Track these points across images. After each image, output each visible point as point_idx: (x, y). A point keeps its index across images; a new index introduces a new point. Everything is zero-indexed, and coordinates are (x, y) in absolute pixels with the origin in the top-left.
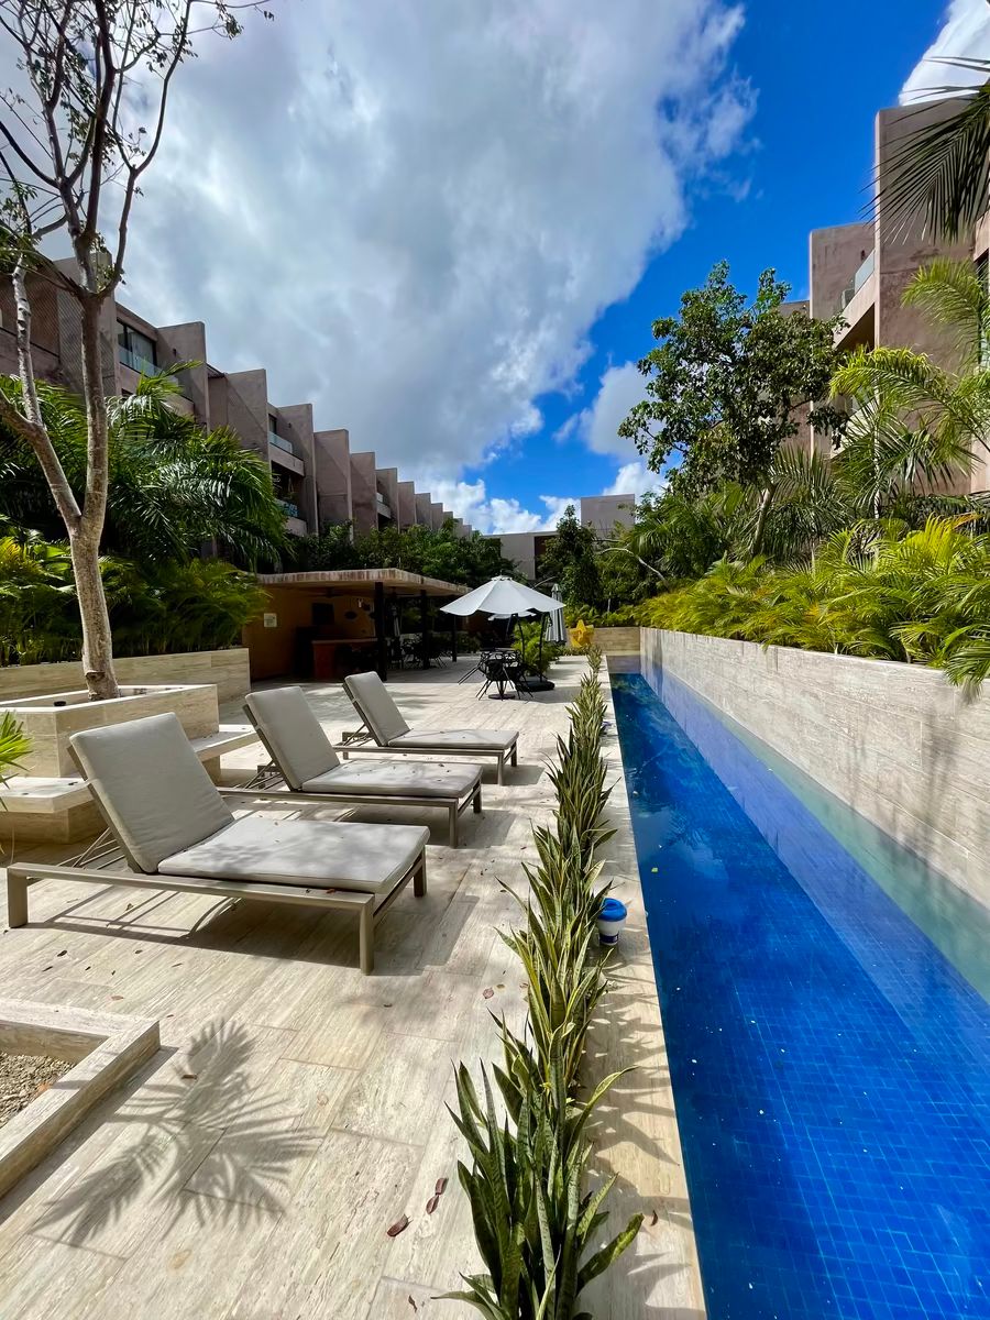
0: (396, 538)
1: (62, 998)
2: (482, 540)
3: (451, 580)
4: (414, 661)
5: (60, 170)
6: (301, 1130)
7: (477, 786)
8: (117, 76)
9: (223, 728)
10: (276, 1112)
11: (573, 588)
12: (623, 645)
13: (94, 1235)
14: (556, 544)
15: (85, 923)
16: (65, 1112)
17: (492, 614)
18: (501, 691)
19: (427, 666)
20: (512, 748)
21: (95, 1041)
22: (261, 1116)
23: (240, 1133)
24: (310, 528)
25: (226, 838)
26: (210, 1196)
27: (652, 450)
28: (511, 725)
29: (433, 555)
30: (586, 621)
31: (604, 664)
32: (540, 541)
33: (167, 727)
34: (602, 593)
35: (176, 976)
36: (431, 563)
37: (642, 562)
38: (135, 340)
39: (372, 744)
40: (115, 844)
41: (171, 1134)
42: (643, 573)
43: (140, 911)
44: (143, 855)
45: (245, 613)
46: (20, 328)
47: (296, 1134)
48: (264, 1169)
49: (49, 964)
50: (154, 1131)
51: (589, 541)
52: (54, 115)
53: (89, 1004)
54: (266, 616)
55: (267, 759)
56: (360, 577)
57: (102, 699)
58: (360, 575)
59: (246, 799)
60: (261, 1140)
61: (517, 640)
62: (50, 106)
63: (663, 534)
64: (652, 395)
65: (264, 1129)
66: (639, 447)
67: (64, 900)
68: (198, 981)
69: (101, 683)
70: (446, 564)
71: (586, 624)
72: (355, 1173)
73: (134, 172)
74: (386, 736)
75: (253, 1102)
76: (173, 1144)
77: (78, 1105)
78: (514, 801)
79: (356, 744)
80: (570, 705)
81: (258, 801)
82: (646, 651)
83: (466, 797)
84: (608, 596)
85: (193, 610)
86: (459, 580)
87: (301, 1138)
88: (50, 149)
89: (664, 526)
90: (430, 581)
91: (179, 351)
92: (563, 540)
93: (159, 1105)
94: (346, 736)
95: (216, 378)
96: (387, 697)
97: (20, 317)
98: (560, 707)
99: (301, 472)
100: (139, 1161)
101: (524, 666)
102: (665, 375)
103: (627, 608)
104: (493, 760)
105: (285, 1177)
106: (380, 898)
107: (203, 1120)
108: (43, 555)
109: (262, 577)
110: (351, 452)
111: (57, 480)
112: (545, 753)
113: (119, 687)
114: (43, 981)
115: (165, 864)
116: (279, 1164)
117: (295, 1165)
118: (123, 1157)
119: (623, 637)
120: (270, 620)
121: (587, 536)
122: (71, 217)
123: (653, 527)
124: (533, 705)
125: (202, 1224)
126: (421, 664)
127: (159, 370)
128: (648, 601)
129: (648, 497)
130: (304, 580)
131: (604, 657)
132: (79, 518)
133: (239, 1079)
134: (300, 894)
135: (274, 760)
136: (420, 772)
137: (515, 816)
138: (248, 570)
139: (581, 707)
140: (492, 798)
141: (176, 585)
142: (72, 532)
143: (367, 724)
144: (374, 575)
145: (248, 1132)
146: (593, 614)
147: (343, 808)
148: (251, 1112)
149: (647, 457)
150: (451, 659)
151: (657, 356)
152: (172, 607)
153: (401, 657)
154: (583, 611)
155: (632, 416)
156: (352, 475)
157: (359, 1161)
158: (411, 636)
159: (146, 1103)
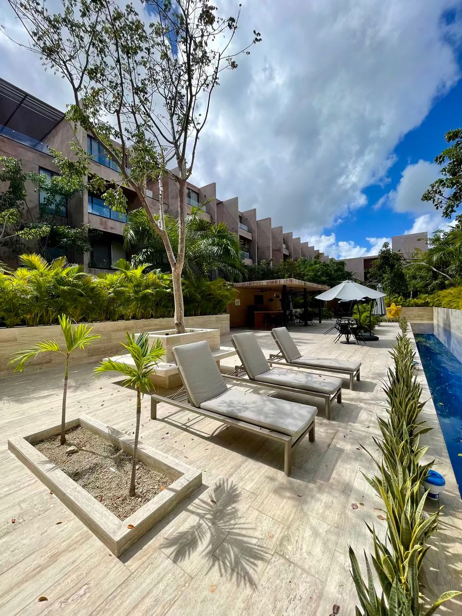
0: (291, 264)
1: (167, 452)
2: (334, 263)
3: (319, 283)
4: (300, 322)
5: (174, 138)
6: (262, 547)
7: (340, 389)
8: (194, 98)
9: (222, 348)
10: (250, 533)
11: (389, 286)
12: (421, 317)
13: (181, 560)
14: (379, 262)
15: (174, 422)
16: (171, 501)
17: (340, 299)
18: (348, 339)
19: (306, 325)
20: (357, 371)
21: (180, 474)
22: (244, 532)
23: (235, 537)
24: (254, 262)
25: (225, 397)
26: (224, 564)
27: (445, 206)
28: (354, 358)
29: (309, 271)
30: (397, 303)
31: (409, 327)
32: (368, 262)
33: (204, 346)
34: (407, 288)
35: (206, 454)
36: (309, 275)
37: (435, 270)
38: (193, 195)
39: (284, 361)
40: (185, 392)
41: (208, 526)
42: (435, 275)
43: (193, 422)
44: (195, 398)
45: (229, 300)
46: (160, 197)
47: (259, 548)
48: (246, 559)
49: (163, 437)
50: (201, 522)
51: (399, 259)
52: (173, 119)
53: (177, 457)
54: (236, 300)
55: (240, 364)
56: (276, 283)
57: (180, 333)
58: (276, 282)
59: (230, 380)
60: (244, 544)
61: (355, 313)
62: (172, 116)
63: (450, 253)
64: (446, 175)
65: (245, 539)
66: (436, 205)
67: (167, 412)
68: (215, 458)
69: (180, 327)
70: (316, 275)
71: (396, 305)
72: (289, 581)
73: (198, 131)
74: (291, 358)
75: (239, 524)
76: (209, 531)
77: (174, 500)
78: (361, 400)
79: (276, 361)
80: (390, 350)
81: (235, 382)
82: (438, 321)
83: (334, 395)
84: (411, 289)
85: (210, 298)
86: (323, 283)
87: (262, 551)
88: (171, 132)
89: (451, 248)
90: (309, 284)
91: (206, 196)
92: (382, 261)
93: (203, 510)
94: (271, 356)
95: (220, 203)
96: (290, 339)
97: (160, 193)
98: (385, 351)
99: (251, 239)
100: (196, 533)
101: (360, 327)
102: (454, 162)
103: (423, 296)
104: (347, 376)
105: (256, 568)
106: (294, 440)
107: (221, 524)
108: (162, 278)
109: (235, 284)
110: (272, 227)
111: (169, 250)
112: (380, 375)
113: (186, 329)
114: (161, 443)
115: (203, 405)
116: (252, 560)
117: (259, 563)
118: (190, 529)
119: (421, 313)
120: (238, 302)
121: (397, 258)
122: (177, 153)
123: (444, 250)
124: (366, 348)
125: (221, 576)
126: (303, 324)
127: (200, 204)
128: (440, 292)
129: (438, 234)
130: (252, 285)
131: (409, 324)
132: (175, 263)
133: (234, 510)
134: (257, 429)
135: (243, 364)
136: (310, 378)
137: (361, 408)
138: (230, 282)
139: (399, 352)
140: (347, 397)
141: (204, 288)
142: (173, 269)
143: (282, 351)
144: (282, 282)
145: (238, 537)
146: (401, 300)
147: (271, 390)
148: (239, 528)
149: (441, 210)
150: (318, 322)
151: (449, 152)
152: (202, 297)
153: (294, 320)
154: (395, 298)
155: (430, 188)
156: (272, 237)
157: (291, 575)
158: (298, 310)
159: (198, 507)
